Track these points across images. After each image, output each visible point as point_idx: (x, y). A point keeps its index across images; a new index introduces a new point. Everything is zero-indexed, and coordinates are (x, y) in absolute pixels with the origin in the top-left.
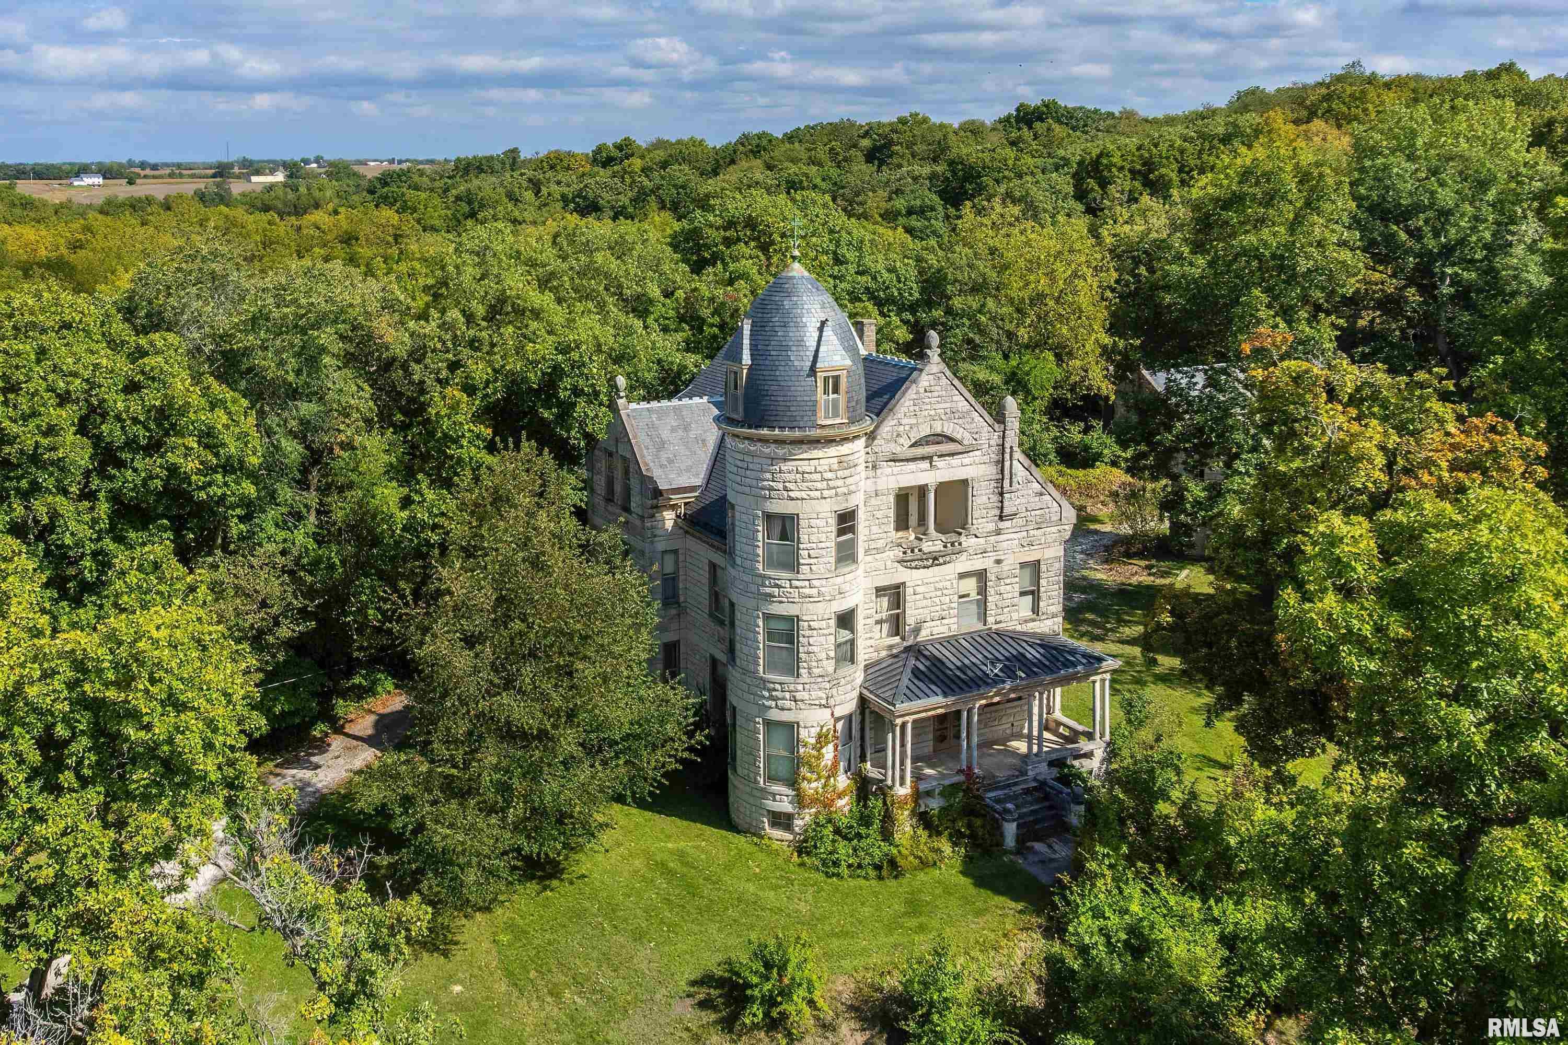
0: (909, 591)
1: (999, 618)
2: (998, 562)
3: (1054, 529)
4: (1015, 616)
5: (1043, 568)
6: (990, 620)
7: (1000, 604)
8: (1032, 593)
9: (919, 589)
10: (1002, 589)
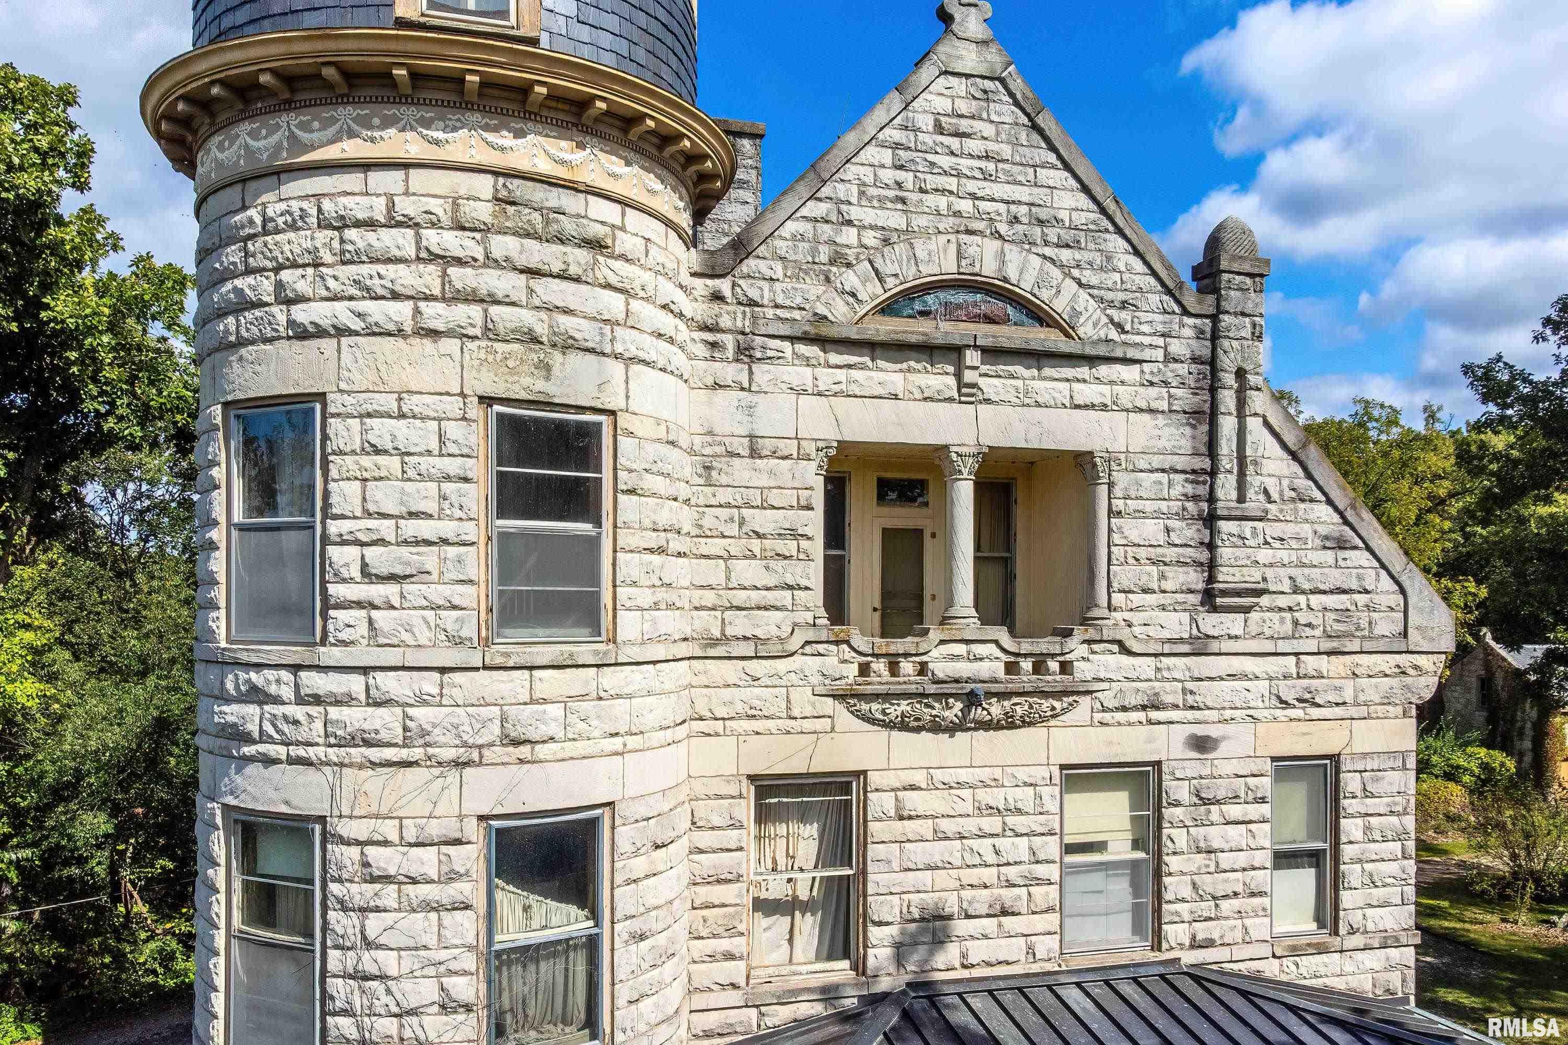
0: (880, 803)
1: (1203, 931)
2: (1202, 744)
3: (1385, 663)
4: (1259, 928)
5: (1351, 782)
6: (1175, 933)
7: (1208, 883)
8: (1314, 858)
9: (913, 801)
10: (1216, 836)
